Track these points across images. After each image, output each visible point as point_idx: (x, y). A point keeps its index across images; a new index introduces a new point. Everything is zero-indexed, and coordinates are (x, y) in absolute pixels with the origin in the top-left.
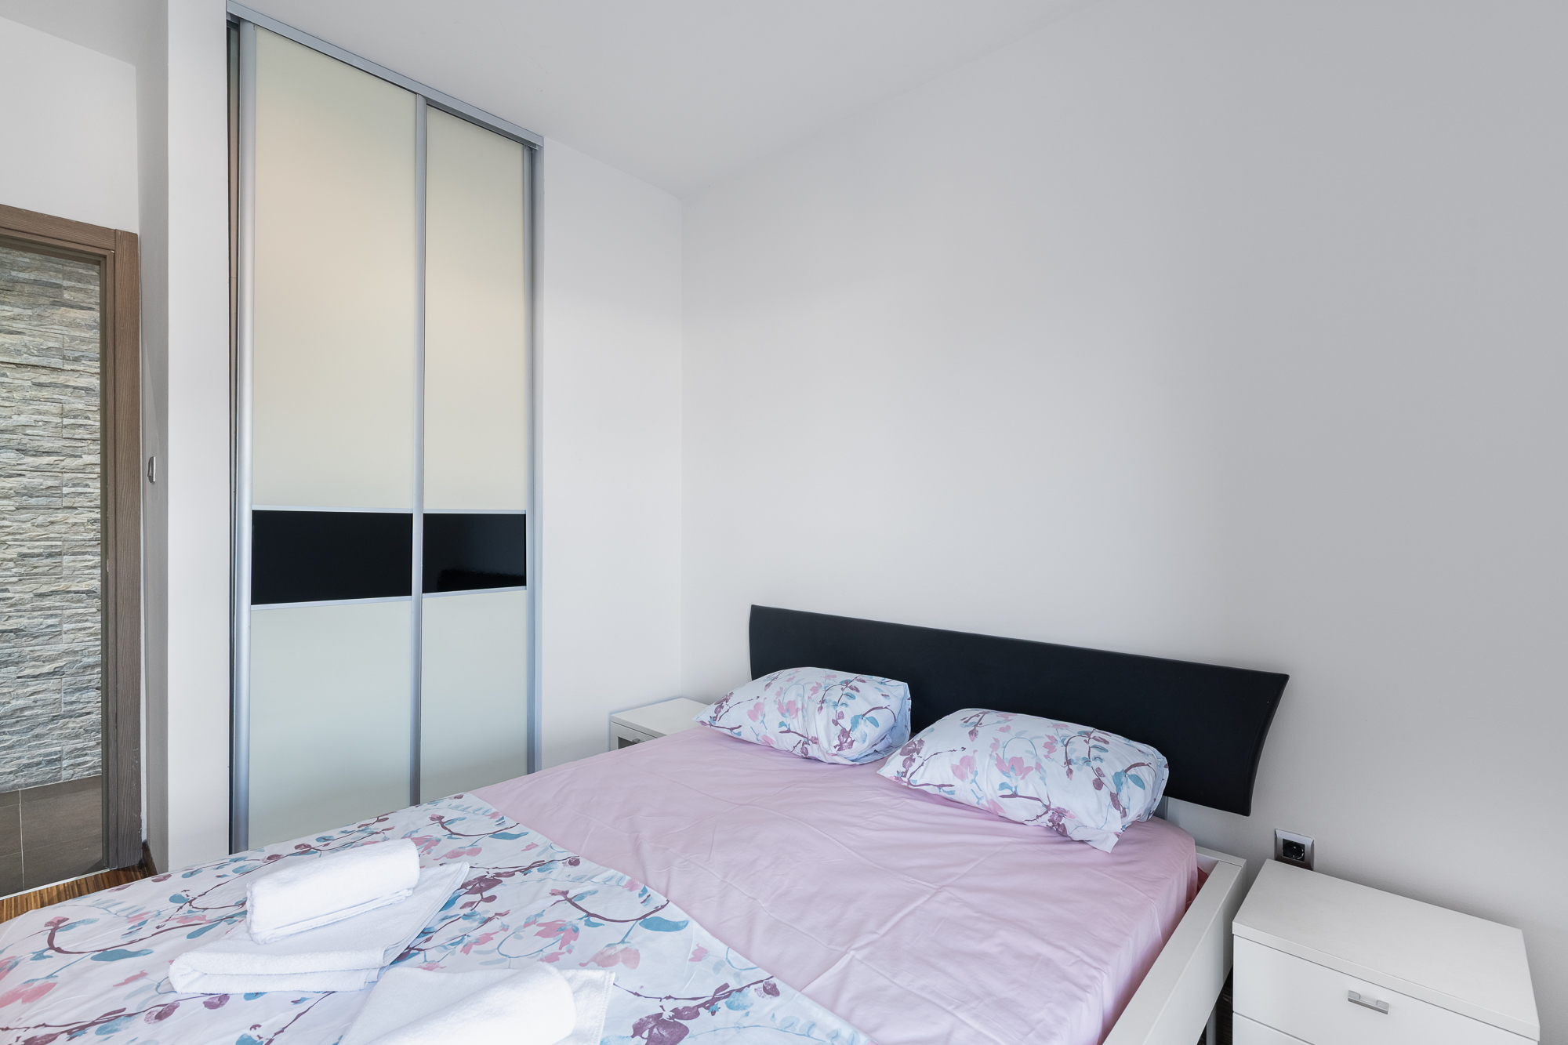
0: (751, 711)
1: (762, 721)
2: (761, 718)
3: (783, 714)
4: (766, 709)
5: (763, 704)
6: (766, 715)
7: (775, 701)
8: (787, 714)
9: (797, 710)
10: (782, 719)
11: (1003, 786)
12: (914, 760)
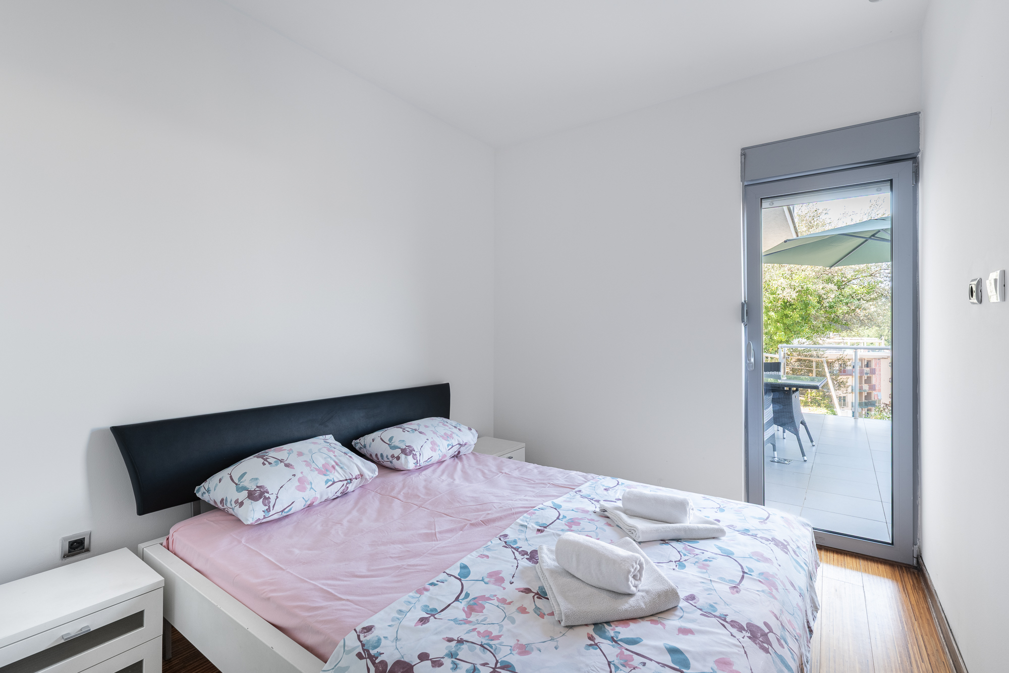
0: (298, 486)
1: (312, 488)
2: (309, 487)
3: (325, 475)
4: (310, 478)
5: (303, 476)
6: (312, 482)
7: (311, 470)
8: (328, 473)
9: (333, 467)
10: (325, 478)
11: (448, 445)
12: (416, 455)
